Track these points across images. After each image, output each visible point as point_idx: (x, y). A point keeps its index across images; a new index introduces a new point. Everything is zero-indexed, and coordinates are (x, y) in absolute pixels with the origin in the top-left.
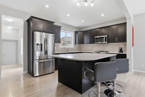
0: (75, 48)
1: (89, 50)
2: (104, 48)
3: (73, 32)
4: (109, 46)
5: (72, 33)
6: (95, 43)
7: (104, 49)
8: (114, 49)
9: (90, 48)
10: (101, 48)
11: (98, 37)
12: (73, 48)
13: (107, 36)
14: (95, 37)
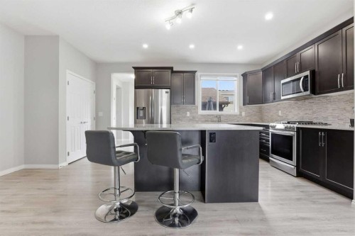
0: (243, 114)
3: (236, 76)
5: (235, 79)
6: (282, 98)
7: (315, 116)
9: (280, 113)
10: (308, 112)
11: (288, 80)
12: (236, 116)
13: (308, 73)
14: (282, 82)
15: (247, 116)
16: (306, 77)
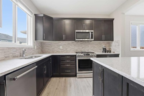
0: (36, 47)
1: (60, 50)
2: (83, 48)
4: (89, 45)
8: (96, 49)
9: (61, 47)
10: (80, 47)
11: (81, 31)
14: (76, 31)
15: (37, 49)
16: (92, 32)
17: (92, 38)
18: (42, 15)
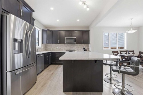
1: (57, 49)
3: (41, 29)
6: (66, 43)
10: (69, 47)
11: (69, 38)
14: (66, 38)
15: (43, 48)
16: (75, 39)
17: (75, 42)
18: (46, 30)
